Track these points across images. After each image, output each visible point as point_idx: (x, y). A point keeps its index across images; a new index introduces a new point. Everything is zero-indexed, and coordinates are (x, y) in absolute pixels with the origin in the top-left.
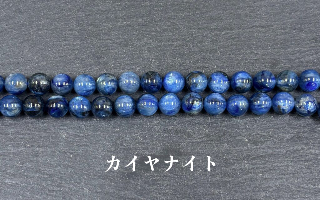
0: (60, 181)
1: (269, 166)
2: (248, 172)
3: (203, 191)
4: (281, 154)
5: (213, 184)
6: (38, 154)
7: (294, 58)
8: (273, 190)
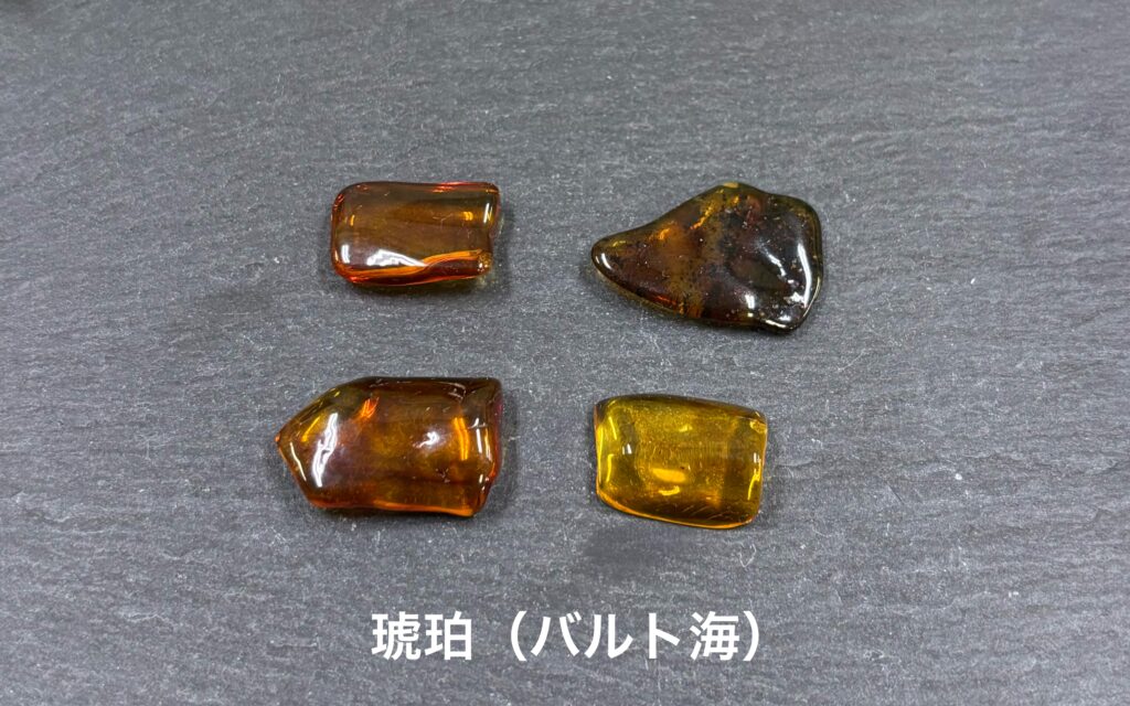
0: (311, 612)
1: (1042, 564)
2: (971, 585)
3: (818, 651)
4: (1079, 524)
5: (851, 626)
6: (237, 521)
7: (1093, 215)
8: (1063, 648)
